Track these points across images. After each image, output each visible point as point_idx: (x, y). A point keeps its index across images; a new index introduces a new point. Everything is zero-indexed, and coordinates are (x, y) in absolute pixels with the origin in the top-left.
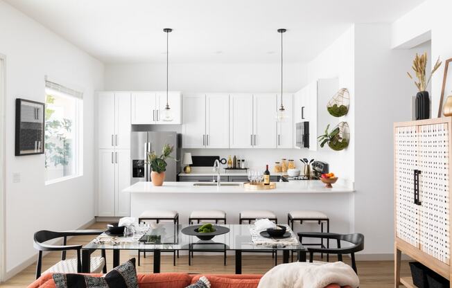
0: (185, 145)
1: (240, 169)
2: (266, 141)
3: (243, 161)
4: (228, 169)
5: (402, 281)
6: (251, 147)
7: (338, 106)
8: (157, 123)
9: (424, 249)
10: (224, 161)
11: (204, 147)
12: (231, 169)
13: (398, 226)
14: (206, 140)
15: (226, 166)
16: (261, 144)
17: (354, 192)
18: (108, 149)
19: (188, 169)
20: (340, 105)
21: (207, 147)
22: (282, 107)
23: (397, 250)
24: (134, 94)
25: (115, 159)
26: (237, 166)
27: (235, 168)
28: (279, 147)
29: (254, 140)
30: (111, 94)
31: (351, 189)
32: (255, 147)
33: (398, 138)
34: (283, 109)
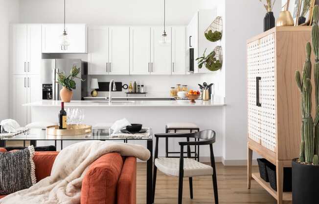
0: (90, 72)
1: (139, 93)
2: (162, 68)
3: (142, 86)
4: (129, 93)
5: (253, 176)
6: (149, 73)
7: (213, 32)
8: (65, 52)
9: (263, 144)
10: (125, 87)
11: (107, 74)
12: (132, 93)
13: (249, 128)
14: (109, 67)
15: (127, 91)
16: (158, 71)
17: (225, 105)
18: (21, 74)
19: (95, 93)
20: (215, 31)
21: (110, 73)
22: (165, 33)
23: (249, 149)
24: (44, 26)
25: (27, 83)
26: (137, 91)
27: (135, 93)
28: (173, 73)
29: (151, 67)
30: (24, 26)
31: (222, 103)
32: (152, 73)
33: (249, 53)
34: (165, 35)
